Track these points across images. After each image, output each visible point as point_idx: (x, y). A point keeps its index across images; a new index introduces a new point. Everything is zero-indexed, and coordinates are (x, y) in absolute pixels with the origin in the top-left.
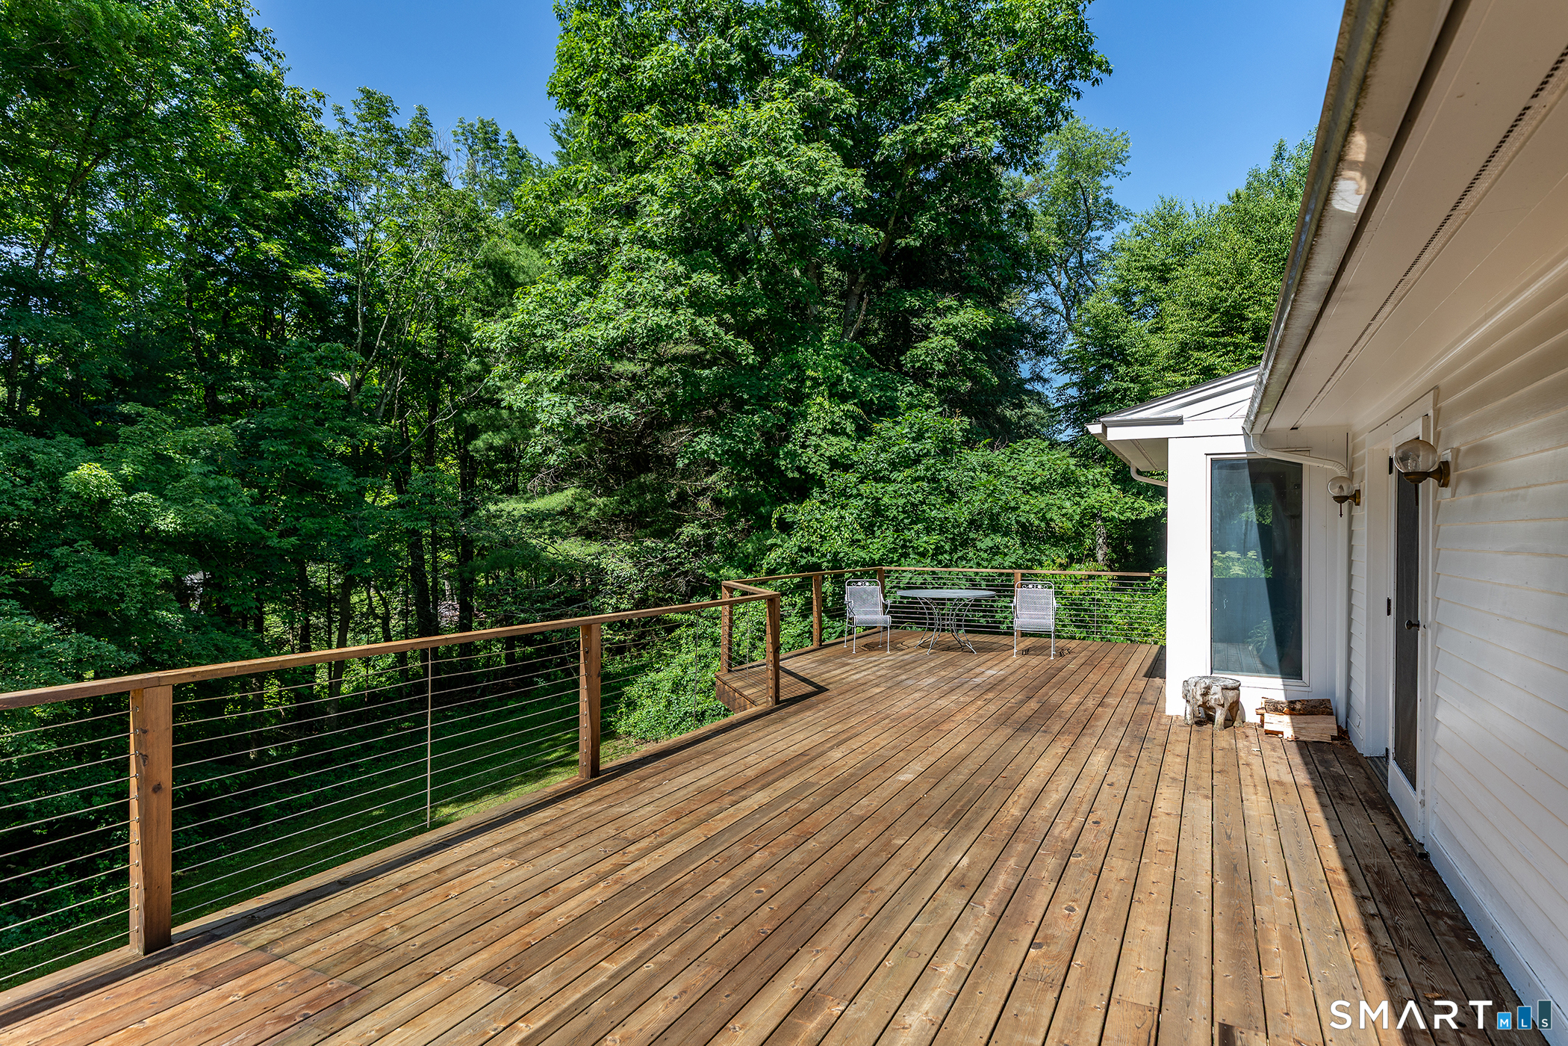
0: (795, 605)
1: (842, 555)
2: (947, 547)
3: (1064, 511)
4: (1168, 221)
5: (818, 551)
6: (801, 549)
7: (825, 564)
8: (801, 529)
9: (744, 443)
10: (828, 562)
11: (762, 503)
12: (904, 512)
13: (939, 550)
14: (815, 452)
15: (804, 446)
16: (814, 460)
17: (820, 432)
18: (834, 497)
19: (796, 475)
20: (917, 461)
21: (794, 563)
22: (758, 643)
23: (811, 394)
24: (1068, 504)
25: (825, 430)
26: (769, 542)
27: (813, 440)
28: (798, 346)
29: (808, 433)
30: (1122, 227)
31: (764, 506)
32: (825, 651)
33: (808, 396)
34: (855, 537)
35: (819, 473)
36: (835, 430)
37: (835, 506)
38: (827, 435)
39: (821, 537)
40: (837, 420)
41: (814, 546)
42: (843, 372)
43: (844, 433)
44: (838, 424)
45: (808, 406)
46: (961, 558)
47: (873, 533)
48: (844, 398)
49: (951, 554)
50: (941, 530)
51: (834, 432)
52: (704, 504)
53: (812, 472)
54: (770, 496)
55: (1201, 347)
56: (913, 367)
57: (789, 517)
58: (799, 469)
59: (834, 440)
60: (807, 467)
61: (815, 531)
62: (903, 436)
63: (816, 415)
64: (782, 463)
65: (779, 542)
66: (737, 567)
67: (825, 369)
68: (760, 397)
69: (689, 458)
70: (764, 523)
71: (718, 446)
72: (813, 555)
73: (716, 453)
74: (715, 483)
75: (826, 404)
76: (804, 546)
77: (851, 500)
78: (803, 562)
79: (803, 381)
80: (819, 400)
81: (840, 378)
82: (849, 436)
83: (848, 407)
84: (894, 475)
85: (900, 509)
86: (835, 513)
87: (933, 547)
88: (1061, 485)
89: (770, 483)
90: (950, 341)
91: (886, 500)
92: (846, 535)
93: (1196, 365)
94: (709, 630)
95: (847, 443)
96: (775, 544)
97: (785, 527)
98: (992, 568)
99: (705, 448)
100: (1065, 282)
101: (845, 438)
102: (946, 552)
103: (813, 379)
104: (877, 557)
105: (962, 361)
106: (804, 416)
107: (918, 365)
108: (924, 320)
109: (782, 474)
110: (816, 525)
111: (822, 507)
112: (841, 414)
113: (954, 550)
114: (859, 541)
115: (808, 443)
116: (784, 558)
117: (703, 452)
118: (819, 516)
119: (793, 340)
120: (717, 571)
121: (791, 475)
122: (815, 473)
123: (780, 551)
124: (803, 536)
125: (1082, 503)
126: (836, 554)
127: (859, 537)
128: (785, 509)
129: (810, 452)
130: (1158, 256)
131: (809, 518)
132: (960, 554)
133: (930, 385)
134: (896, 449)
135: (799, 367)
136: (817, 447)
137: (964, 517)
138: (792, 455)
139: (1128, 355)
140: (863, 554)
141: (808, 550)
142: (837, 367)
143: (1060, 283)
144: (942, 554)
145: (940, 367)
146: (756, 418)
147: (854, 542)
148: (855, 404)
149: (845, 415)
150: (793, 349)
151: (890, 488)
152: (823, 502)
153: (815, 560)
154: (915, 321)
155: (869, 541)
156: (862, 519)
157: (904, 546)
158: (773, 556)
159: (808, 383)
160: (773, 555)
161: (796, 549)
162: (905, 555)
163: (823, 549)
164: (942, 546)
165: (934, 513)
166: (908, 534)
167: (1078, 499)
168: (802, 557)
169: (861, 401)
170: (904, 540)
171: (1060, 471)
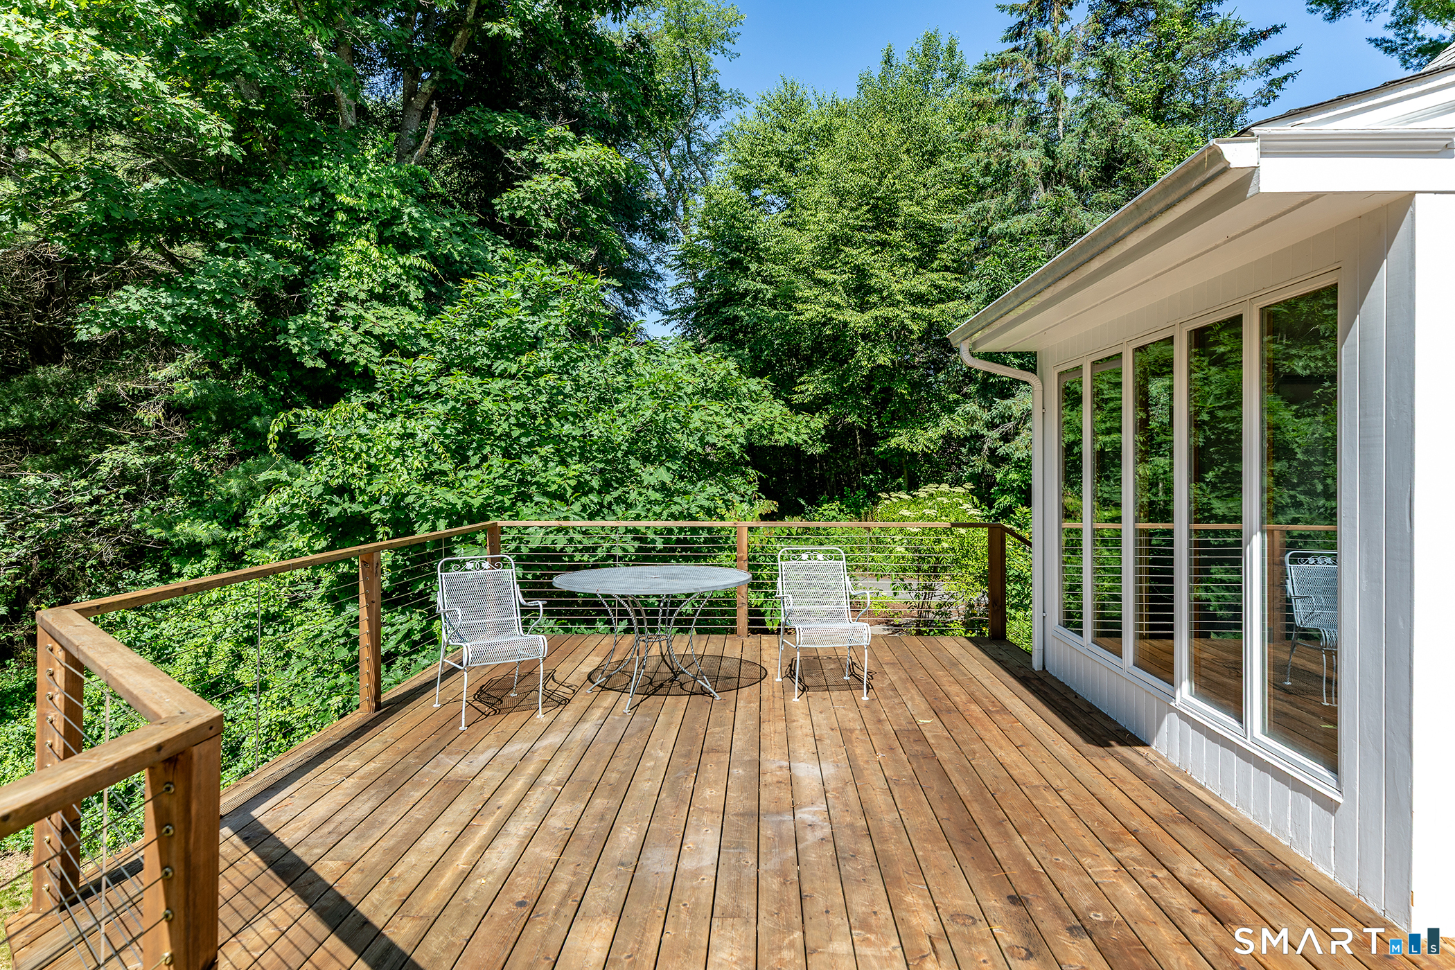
0: (319, 581)
1: (409, 499)
2: (595, 483)
3: (726, 432)
4: (790, 107)
5: (362, 492)
6: (328, 489)
7: (377, 515)
8: (330, 452)
9: (217, 303)
10: (383, 511)
11: (258, 411)
12: (519, 425)
13: (582, 488)
14: (355, 328)
15: (333, 317)
16: (353, 340)
17: (363, 296)
18: (392, 399)
19: (320, 364)
20: (535, 343)
21: (314, 514)
22: (250, 651)
23: (346, 234)
24: (729, 421)
25: (372, 294)
26: (262, 477)
27: (351, 309)
28: (322, 157)
29: (342, 298)
30: (730, 114)
31: (259, 415)
32: (392, 728)
33: (341, 238)
34: (436, 466)
35: (362, 362)
36: (387, 295)
37: (393, 416)
38: (375, 303)
39: (370, 467)
40: (393, 280)
41: (355, 483)
42: (402, 204)
43: (405, 301)
44: (396, 286)
45: (340, 255)
46: (619, 500)
47: (466, 459)
48: (404, 245)
49: (600, 492)
50: (581, 455)
51: (384, 299)
52: (149, 414)
53: (349, 359)
54: (271, 401)
55: (849, 242)
56: (512, 217)
57: (305, 432)
58: (324, 354)
59: (388, 311)
60: (340, 352)
61: (357, 457)
62: (511, 303)
63: (354, 268)
64: (293, 342)
65: (284, 476)
66: (211, 518)
67: (371, 196)
68: (251, 231)
69: (102, 326)
70: (254, 446)
71: (166, 307)
72: (353, 499)
73: (160, 319)
74: (171, 380)
75: (374, 253)
76: (334, 483)
77: (424, 404)
78: (334, 512)
79: (331, 214)
80: (361, 244)
81: (397, 214)
82: (413, 308)
83: (413, 259)
84: (500, 366)
85: (513, 420)
86: (396, 426)
87: (573, 483)
88: (717, 396)
89: (273, 380)
90: (568, 182)
91: (487, 404)
92: (417, 464)
93: (847, 263)
94: (148, 633)
95: (411, 317)
96: (276, 481)
97: (300, 450)
98: (672, 516)
99: (137, 307)
100: (669, 171)
101: (404, 310)
102: (591, 490)
103: (349, 210)
104: (476, 502)
105: (581, 220)
106: (333, 270)
107: (520, 213)
108: (525, 154)
109: (293, 363)
110: (358, 445)
111: (371, 415)
112: (400, 271)
113: (606, 487)
114: (444, 473)
115: (341, 312)
116: (296, 505)
117: (133, 317)
118: (364, 430)
119: (313, 147)
120: (170, 526)
121: (309, 364)
122: (355, 363)
123: (285, 494)
124: (333, 466)
125: (746, 421)
126: (398, 499)
127: (445, 467)
128: (297, 416)
129: (345, 328)
130: (784, 142)
131: (346, 432)
132: (616, 494)
133: (536, 248)
134: (503, 322)
135: (324, 189)
136: (358, 321)
137: (621, 433)
138: (315, 332)
139: (761, 250)
140: (451, 497)
141: (342, 490)
142: (393, 197)
143: (664, 171)
144: (585, 494)
145: (548, 224)
146: (242, 263)
147: (428, 476)
148: (424, 257)
149: (407, 273)
150: (313, 163)
151: (496, 385)
152: (370, 407)
153: (356, 507)
154: (511, 154)
155: (461, 474)
156: (447, 437)
157: (522, 482)
158: (272, 504)
159: (341, 216)
160: (273, 500)
161: (319, 489)
162: (525, 497)
163: (374, 489)
164: (587, 482)
165: (567, 428)
166: (531, 462)
167: (740, 415)
168: (331, 503)
169: (430, 253)
170: (523, 472)
171: (717, 378)
